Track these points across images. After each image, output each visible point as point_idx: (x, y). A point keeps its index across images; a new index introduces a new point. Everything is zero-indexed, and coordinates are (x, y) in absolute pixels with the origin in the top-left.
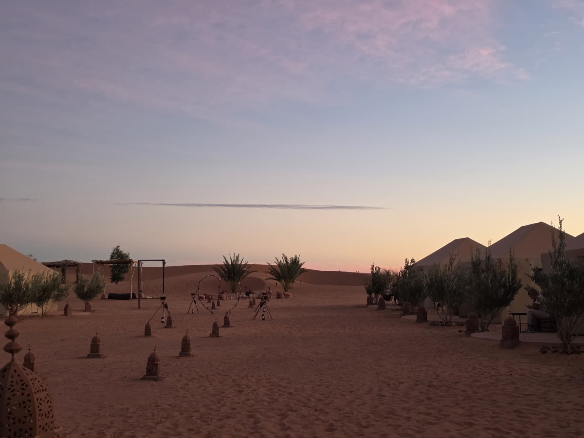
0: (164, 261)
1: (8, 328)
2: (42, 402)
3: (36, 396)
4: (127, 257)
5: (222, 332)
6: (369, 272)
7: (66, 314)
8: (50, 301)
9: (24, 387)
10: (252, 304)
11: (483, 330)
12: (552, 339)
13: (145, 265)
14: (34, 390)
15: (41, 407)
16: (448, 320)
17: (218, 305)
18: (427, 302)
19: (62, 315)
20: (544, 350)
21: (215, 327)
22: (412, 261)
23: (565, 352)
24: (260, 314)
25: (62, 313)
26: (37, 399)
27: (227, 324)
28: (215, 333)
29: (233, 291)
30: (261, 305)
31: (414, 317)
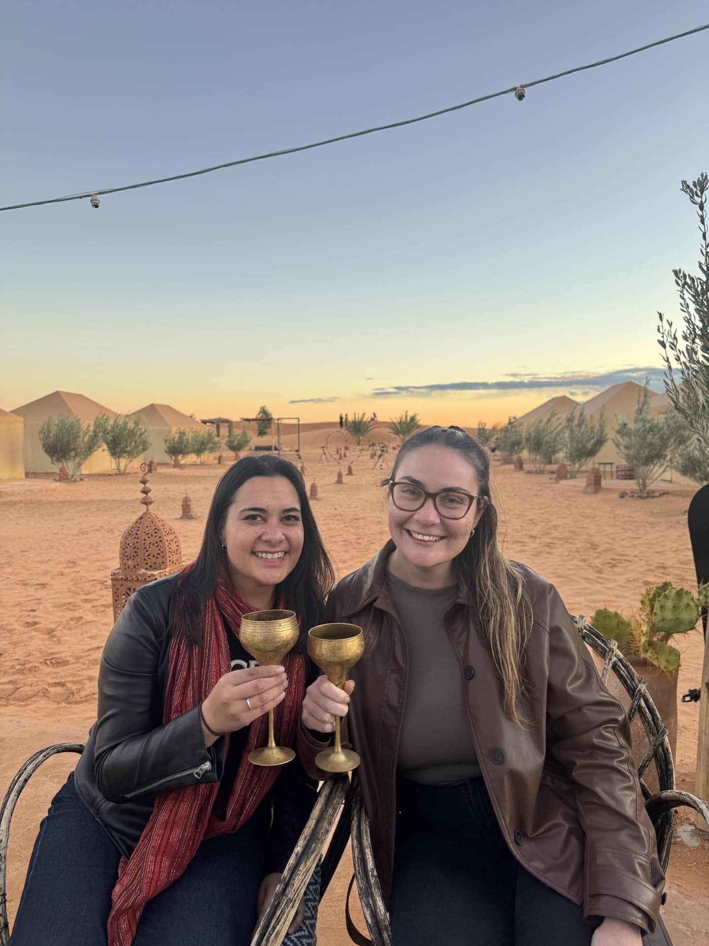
0: (298, 419)
1: (142, 486)
2: (171, 542)
3: (166, 538)
4: (270, 415)
5: (345, 479)
6: (476, 426)
7: (220, 463)
8: (207, 452)
9: (156, 531)
10: (373, 456)
11: (572, 478)
12: (631, 485)
13: (285, 421)
14: (164, 533)
15: (170, 546)
16: (542, 469)
17: (345, 456)
18: (525, 454)
19: (216, 464)
20: (623, 495)
21: (340, 476)
22: (515, 418)
23: (641, 497)
24: (379, 464)
25: (217, 461)
26: (167, 540)
27: (350, 472)
28: (339, 481)
29: (359, 444)
30: (380, 457)
31: (512, 467)
